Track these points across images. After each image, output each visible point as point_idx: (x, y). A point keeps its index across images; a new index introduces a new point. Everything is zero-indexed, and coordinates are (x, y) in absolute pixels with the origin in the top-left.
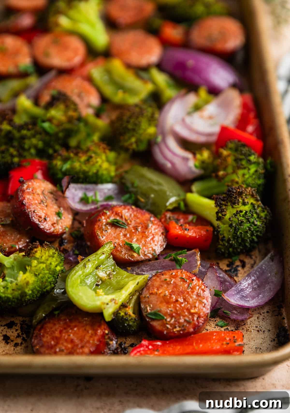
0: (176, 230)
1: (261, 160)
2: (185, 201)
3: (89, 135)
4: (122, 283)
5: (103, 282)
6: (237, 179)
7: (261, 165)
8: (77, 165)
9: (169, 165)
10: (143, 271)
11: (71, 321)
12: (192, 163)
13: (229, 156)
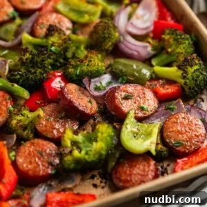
0: (162, 91)
1: (188, 36)
2: (154, 72)
3: (78, 48)
4: (149, 131)
5: (137, 134)
6: (181, 51)
7: (190, 39)
8: (85, 68)
9: (136, 53)
10: (152, 121)
11: (131, 162)
12: (149, 49)
13: (170, 38)
